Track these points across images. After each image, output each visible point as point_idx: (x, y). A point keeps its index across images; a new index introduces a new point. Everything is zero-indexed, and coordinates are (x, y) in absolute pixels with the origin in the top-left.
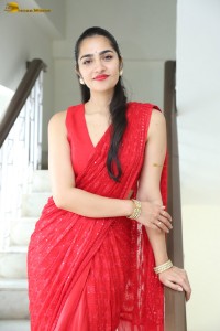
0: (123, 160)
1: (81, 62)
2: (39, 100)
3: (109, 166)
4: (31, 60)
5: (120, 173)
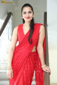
0: (33, 38)
2: (11, 23)
3: (29, 40)
4: (9, 12)
5: (32, 41)
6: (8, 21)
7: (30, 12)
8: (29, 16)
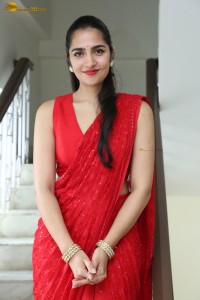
1: (72, 54)
4: (18, 59)
6: (16, 90)
7: (97, 50)
8: (93, 66)
